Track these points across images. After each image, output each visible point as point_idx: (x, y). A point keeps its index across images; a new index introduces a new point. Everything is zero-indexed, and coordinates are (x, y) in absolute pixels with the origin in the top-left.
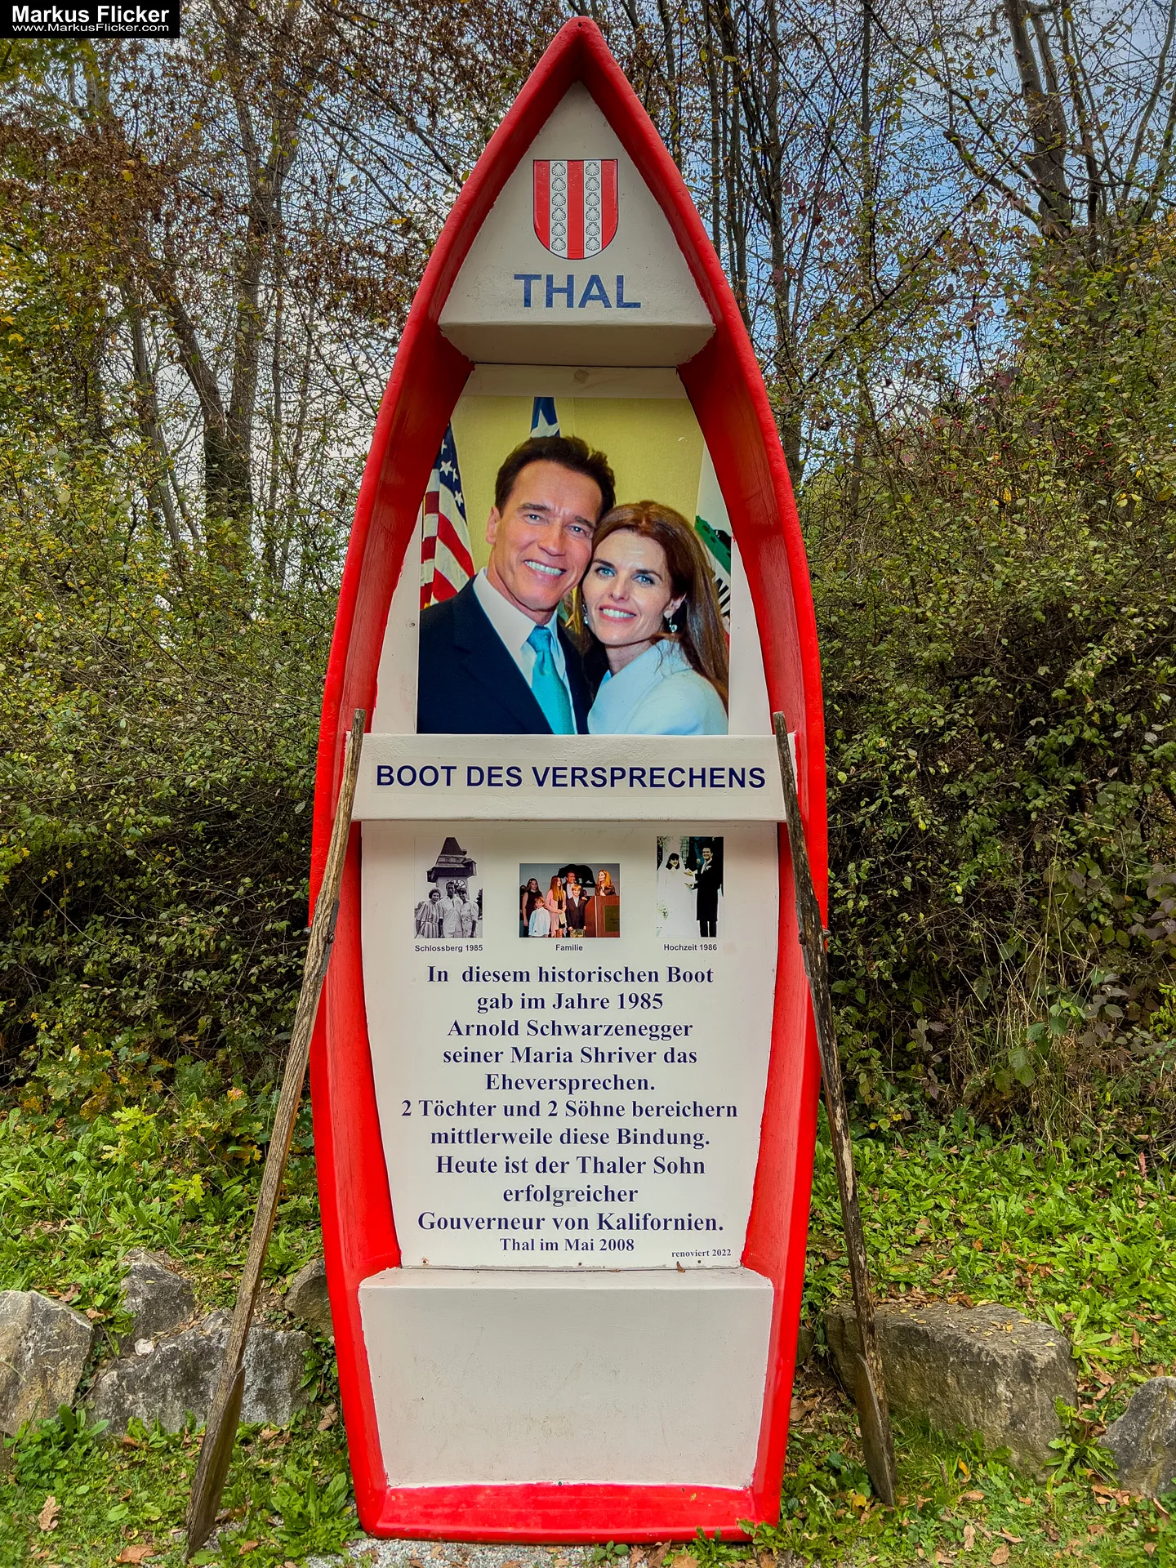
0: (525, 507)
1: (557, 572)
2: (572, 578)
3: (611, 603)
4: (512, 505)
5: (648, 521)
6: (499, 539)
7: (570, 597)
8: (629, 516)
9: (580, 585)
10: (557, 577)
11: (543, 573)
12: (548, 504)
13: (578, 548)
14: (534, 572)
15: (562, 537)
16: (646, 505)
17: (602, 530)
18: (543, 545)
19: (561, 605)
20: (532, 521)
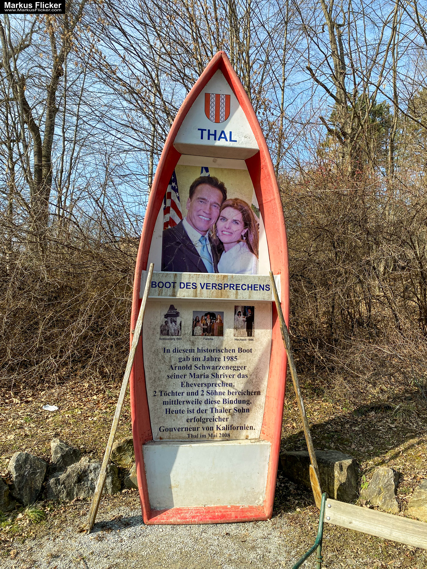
0: (199, 198)
1: (208, 219)
2: (213, 221)
3: (225, 230)
4: (194, 198)
5: (237, 204)
6: (190, 209)
7: (212, 227)
8: (231, 203)
9: (216, 224)
10: (208, 221)
11: (204, 220)
12: (206, 197)
13: (215, 212)
14: (201, 219)
15: (210, 208)
16: (236, 199)
17: (222, 207)
18: (204, 211)
19: (210, 230)
20: (201, 203)
